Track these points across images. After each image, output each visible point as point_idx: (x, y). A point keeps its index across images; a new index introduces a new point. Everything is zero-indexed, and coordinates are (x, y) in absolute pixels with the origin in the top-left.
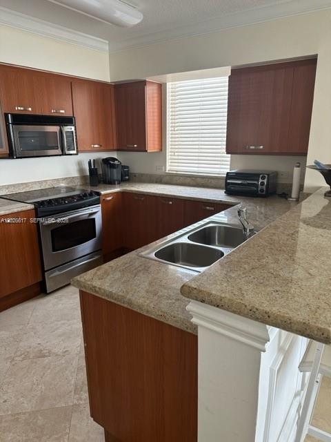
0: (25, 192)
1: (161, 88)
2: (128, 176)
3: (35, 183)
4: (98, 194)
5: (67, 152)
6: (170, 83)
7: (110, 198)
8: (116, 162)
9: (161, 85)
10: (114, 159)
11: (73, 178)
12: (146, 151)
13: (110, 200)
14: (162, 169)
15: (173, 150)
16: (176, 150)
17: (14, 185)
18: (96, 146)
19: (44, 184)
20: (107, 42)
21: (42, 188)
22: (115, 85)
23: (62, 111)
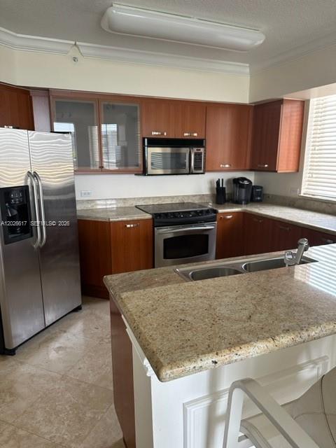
0: (158, 205)
1: (304, 105)
2: (260, 196)
3: (168, 197)
4: (215, 212)
5: (194, 172)
6: (315, 99)
7: (229, 217)
8: (246, 183)
9: (304, 101)
10: (244, 179)
11: (203, 195)
12: (277, 172)
13: (229, 219)
14: (296, 192)
15: (311, 171)
16: (314, 172)
17: (149, 198)
18: (227, 166)
19: (175, 198)
20: (248, 65)
21: (173, 202)
22: (255, 106)
23: (196, 135)
